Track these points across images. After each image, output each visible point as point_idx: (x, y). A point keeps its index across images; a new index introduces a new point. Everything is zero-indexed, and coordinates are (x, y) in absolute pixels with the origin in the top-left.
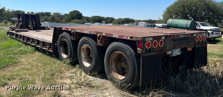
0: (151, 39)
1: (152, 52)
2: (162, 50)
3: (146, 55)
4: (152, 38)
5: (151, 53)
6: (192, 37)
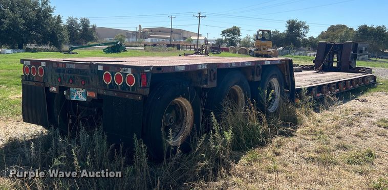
0: (29, 63)
2: (44, 82)
5: (29, 82)
6: (93, 71)
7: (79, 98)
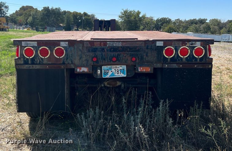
0: (35, 44)
1: (40, 64)
2: (64, 63)
3: (26, 67)
4: (36, 42)
5: (34, 66)
6: (150, 47)
7: (116, 74)
